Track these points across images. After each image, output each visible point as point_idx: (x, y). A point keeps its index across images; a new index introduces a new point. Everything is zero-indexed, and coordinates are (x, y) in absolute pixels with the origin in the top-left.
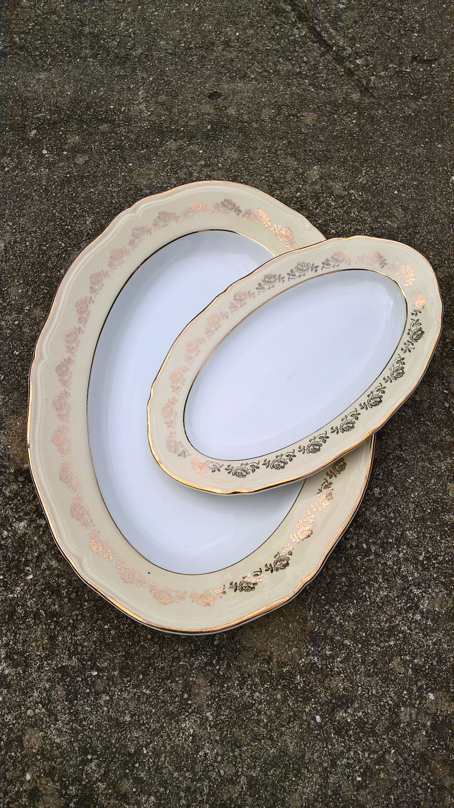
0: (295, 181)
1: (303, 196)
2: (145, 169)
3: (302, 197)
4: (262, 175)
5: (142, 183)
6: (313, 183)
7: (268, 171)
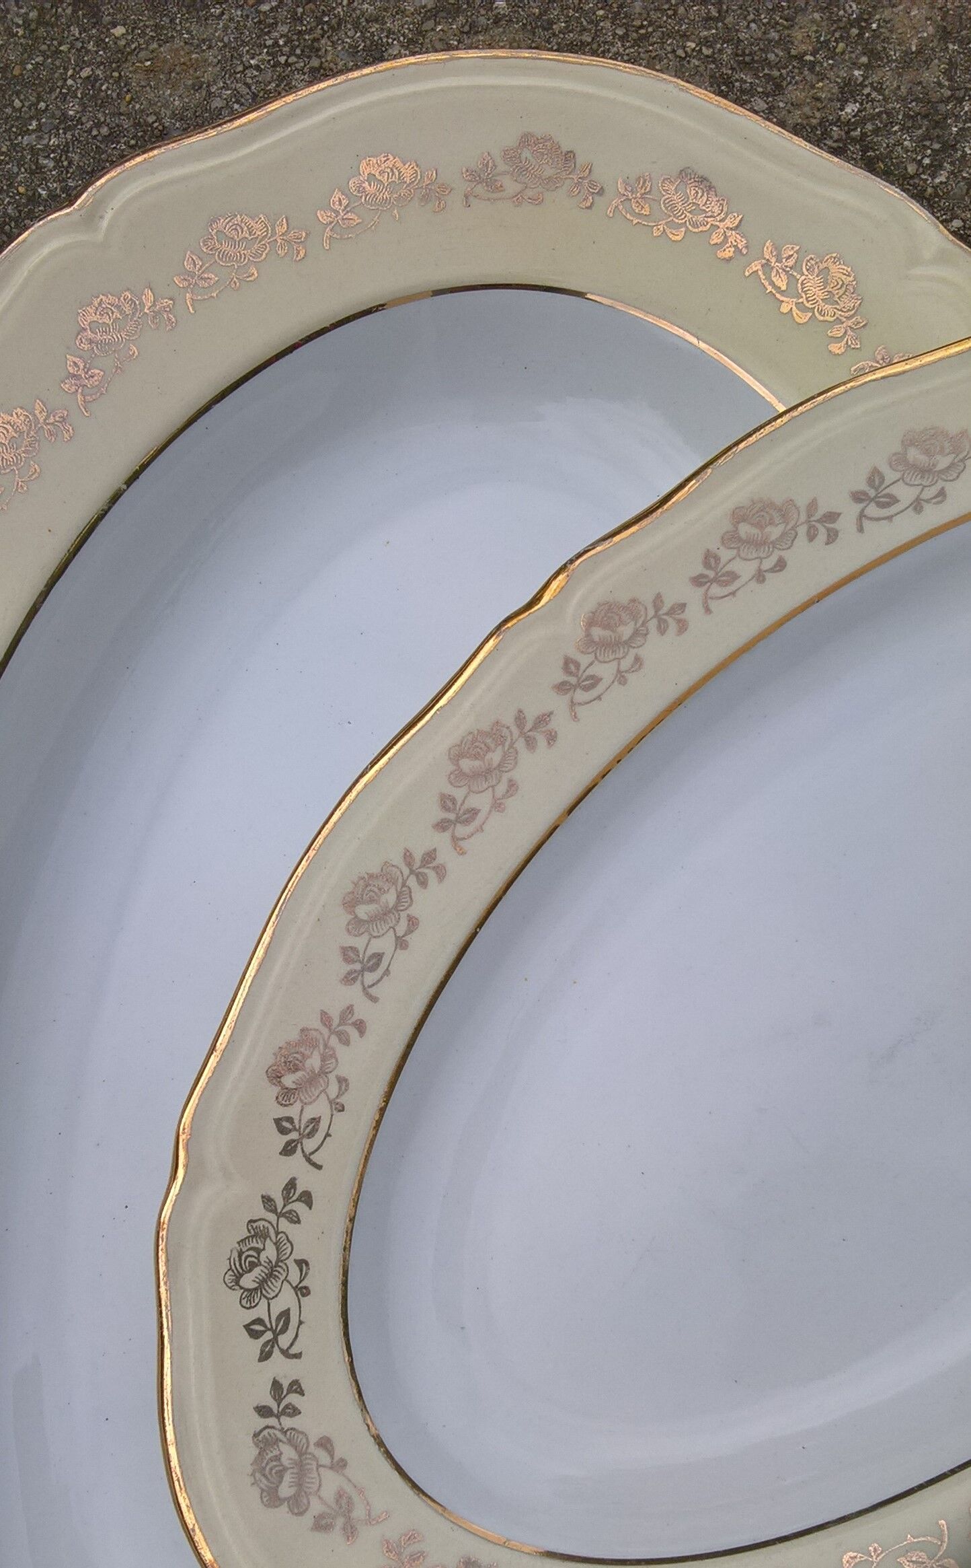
0: (832, 54)
1: (872, 118)
2: (178, 43)
3: (863, 122)
4: (685, 36)
5: (166, 105)
6: (908, 61)
7: (709, 18)
